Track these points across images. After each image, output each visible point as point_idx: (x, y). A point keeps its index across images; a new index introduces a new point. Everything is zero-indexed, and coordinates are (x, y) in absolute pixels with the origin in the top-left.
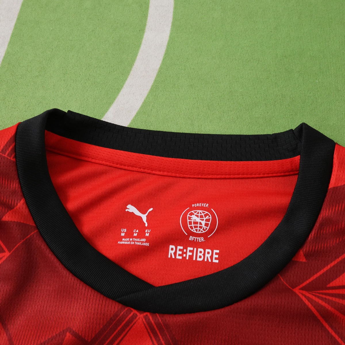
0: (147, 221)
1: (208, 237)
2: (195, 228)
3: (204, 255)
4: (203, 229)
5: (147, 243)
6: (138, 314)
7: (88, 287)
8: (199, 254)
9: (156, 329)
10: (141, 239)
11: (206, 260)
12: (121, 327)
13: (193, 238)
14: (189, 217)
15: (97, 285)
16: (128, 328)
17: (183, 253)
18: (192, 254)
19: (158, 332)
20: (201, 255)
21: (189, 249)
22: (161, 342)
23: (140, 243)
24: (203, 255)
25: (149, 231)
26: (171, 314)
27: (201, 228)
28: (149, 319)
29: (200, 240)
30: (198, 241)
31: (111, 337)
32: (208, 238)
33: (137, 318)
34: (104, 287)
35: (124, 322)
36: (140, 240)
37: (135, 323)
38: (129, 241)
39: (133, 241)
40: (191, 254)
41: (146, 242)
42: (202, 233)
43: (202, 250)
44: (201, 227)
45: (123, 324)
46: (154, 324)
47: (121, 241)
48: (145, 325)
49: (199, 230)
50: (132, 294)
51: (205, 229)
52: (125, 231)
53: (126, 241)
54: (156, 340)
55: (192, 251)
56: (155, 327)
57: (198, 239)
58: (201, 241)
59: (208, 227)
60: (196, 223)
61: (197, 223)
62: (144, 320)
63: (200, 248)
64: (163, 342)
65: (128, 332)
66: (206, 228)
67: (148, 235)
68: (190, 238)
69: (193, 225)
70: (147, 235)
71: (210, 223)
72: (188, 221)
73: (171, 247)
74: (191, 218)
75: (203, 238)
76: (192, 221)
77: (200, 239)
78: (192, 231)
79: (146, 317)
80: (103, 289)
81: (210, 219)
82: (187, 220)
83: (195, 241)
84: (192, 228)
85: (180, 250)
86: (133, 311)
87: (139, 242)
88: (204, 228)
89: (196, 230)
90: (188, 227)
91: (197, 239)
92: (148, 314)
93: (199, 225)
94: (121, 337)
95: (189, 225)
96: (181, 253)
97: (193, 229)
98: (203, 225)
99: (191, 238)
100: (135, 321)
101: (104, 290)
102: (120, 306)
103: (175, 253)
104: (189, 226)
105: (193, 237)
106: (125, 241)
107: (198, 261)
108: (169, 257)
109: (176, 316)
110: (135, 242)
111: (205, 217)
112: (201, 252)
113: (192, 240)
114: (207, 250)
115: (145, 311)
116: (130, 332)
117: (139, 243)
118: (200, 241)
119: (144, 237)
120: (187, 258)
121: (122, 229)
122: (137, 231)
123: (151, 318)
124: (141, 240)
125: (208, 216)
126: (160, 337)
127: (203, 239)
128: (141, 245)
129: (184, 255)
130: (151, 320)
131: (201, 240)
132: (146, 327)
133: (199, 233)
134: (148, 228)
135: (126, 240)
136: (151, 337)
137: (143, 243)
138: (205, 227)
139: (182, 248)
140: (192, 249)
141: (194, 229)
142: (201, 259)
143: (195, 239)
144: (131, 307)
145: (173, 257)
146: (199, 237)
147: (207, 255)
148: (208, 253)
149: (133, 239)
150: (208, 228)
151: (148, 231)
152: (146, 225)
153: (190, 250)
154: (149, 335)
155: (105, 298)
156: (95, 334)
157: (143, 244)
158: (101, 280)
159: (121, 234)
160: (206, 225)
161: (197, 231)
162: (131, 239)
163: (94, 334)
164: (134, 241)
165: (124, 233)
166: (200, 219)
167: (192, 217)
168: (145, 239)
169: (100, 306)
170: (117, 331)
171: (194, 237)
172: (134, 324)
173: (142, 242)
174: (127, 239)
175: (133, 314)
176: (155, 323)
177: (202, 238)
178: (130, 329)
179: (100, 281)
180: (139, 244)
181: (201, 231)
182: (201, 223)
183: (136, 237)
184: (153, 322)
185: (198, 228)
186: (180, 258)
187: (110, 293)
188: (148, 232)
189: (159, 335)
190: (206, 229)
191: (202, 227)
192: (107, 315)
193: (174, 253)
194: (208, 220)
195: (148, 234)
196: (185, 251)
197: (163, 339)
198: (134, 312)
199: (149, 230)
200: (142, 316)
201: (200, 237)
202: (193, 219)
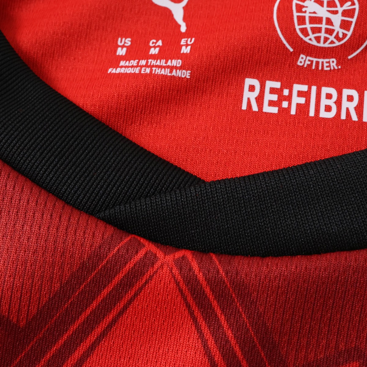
0: (185, 19)
1: (350, 57)
2: (313, 33)
3: (339, 103)
4: (337, 37)
5: (184, 71)
6: (160, 254)
7: (21, 179)
8: (324, 102)
9: (211, 297)
10: (170, 61)
11: (343, 116)
12: (110, 288)
13: (309, 60)
14: (297, 5)
15: (48, 176)
16: (131, 293)
17: (282, 98)
18: (306, 101)
19: (215, 304)
20: (331, 102)
21: (297, 87)
22: (224, 333)
23: (168, 71)
24: (335, 103)
25: (191, 41)
26: (253, 255)
27: (331, 35)
28: (190, 269)
29: (327, 67)
30: (320, 68)
31: (83, 317)
32: (348, 60)
33: (156, 266)
34: (66, 182)
35: (121, 275)
36: (166, 63)
37: (151, 277)
38: (137, 67)
39: (146, 66)
40: (302, 100)
41: (181, 68)
42: (334, 47)
43: (333, 91)
44: (329, 32)
45: (116, 280)
46: (204, 284)
47: (117, 66)
48: (178, 284)
49: (326, 39)
50: (143, 200)
51: (341, 35)
52: (129, 43)
53: (128, 67)
54: (209, 327)
55: (306, 95)
56: (208, 290)
57: (323, 62)
58: (328, 69)
59: (348, 30)
60: (315, 20)
61: (319, 20)
62: (175, 271)
63: (326, 86)
64: (230, 334)
65: (130, 302)
66: (343, 34)
67: (188, 52)
68: (300, 60)
69: (308, 26)
70: (185, 50)
71: (354, 20)
72: (295, 14)
73: (249, 82)
74: (304, 7)
75: (334, 60)
76: (307, 15)
77: (327, 62)
78: (305, 42)
79: (181, 263)
80: (63, 186)
81: (355, 9)
82: (292, 13)
83: (314, 67)
84: (306, 34)
85: (273, 91)
86: (144, 246)
87: (165, 67)
88: (338, 33)
89: (318, 39)
90: (295, 29)
91: (317, 63)
92: (189, 255)
93: (324, 26)
94: (111, 317)
95: (299, 25)
96: (275, 97)
97: (308, 35)
98: (337, 27)
99: (303, 60)
100: (151, 271)
101: (65, 187)
102: (110, 230)
103: (260, 99)
104: (297, 27)
105: (308, 58)
106: (126, 67)
107: (323, 118)
108: (244, 107)
109: (269, 261)
110: (154, 69)
111: (342, 6)
112: (329, 96)
113: (305, 66)
114: (346, 92)
115: (179, 247)
116: (136, 303)
117: (163, 69)
118: (326, 69)
119: (178, 55)
120: (293, 112)
121: (120, 39)
122: (160, 43)
123: (195, 266)
124: (169, 63)
125: (349, 3)
126: (222, 318)
127: (334, 64)
128: (169, 74)
129: (285, 104)
130: (197, 272)
131: (329, 66)
132: (181, 291)
133: (325, 48)
134: (187, 35)
135: (130, 65)
136: (195, 320)
137: (174, 71)
138: (341, 31)
139: (277, 85)
140: (304, 88)
141: (312, 36)
142: (331, 115)
143: (312, 62)
144: (139, 235)
145: (255, 108)
146: (324, 58)
147: (345, 104)
148: (350, 98)
149: (147, 62)
150: (349, 34)
151: (187, 41)
152: (183, 29)
153: (299, 92)
154: (191, 313)
155: (68, 209)
156: (38, 308)
157: (174, 73)
158: (58, 161)
159: (116, 51)
160: (345, 25)
161: (319, 41)
162: (143, 62)
163: (36, 307)
164: (151, 67)
165: (125, 49)
166: (329, 11)
167: (305, 4)
168: (180, 61)
169: (53, 231)
170: (100, 299)
171: (311, 59)
172: (147, 282)
173: (172, 68)
174: (132, 61)
175: (146, 253)
176: (208, 280)
177: (331, 60)
178: (136, 295)
179: (56, 165)
180: (163, 72)
181: (329, 41)
182: (329, 22)
183: (154, 57)
184: (200, 276)
185: (323, 35)
186: (274, 110)
187: (82, 195)
188: (189, 43)
189: (219, 312)
190: (345, 35)
191: (333, 30)
192: (72, 255)
193: (256, 98)
194: (348, 13)
195: (189, 47)
196: (286, 92)
197: (230, 326)
198: (148, 247)
199: (189, 39)
200: (169, 258)
201: (327, 58)
202: (308, 10)
